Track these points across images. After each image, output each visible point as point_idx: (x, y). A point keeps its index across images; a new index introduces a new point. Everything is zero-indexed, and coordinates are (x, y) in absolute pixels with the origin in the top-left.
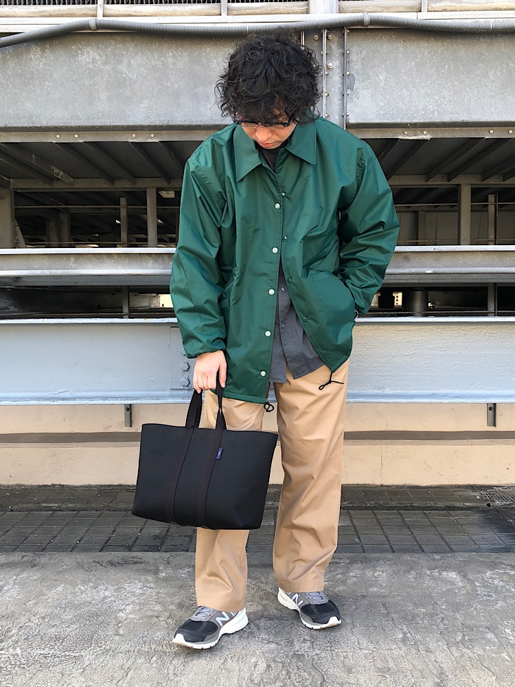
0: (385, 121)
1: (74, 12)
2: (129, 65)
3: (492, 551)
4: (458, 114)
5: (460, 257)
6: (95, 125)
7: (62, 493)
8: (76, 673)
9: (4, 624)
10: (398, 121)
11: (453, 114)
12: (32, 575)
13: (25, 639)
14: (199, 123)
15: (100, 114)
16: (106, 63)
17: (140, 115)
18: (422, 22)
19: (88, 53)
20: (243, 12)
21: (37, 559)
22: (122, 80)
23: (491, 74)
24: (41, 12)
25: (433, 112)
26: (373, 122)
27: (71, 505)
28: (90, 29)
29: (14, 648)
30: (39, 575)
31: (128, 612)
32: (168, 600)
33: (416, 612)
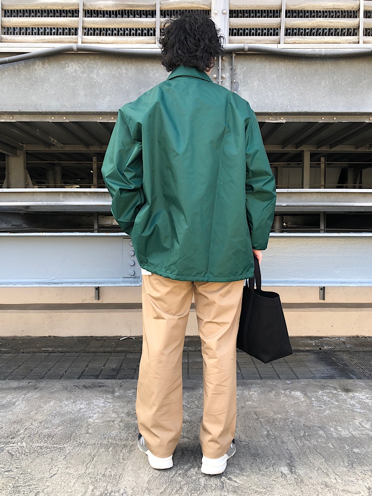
1: (63, 40)
2: (98, 74)
3: (323, 378)
4: (302, 107)
5: (304, 196)
6: (76, 111)
7: (55, 341)
8: (61, 458)
9: (16, 426)
10: (266, 111)
11: (299, 107)
12: (34, 395)
13: (29, 436)
15: (79, 104)
16: (83, 72)
17: (104, 105)
18: (280, 50)
19: (72, 66)
21: (38, 384)
22: (93, 83)
23: (323, 83)
24: (42, 40)
25: (287, 106)
27: (60, 349)
28: (73, 50)
29: (22, 443)
30: (38, 394)
31: (95, 418)
32: (121, 410)
33: (275, 417)
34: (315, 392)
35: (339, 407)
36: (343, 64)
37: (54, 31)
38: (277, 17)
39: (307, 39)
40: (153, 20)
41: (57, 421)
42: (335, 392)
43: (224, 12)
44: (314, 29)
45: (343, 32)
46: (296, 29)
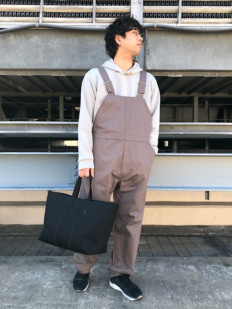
0: (163, 69)
1: (29, 20)
2: (53, 43)
3: (209, 256)
4: (194, 66)
5: (195, 127)
6: (37, 68)
7: (20, 228)
10: (168, 69)
11: (192, 66)
12: (5, 267)
14: (82, 68)
16: (42, 42)
17: (57, 64)
18: (178, 28)
19: (35, 38)
20: (102, 22)
22: (49, 49)
23: (208, 50)
24: (15, 20)
25: (183, 65)
26: (157, 69)
27: (23, 234)
28: (36, 27)
30: (8, 267)
31: (48, 285)
32: (66, 279)
33: (177, 284)
34: (204, 266)
35: (222, 277)
36: (221, 37)
37: (23, 14)
38: (176, 5)
39: (196, 20)
40: (91, 7)
41: (20, 287)
42: (218, 266)
43: (140, 2)
44: (201, 14)
45: (221, 16)
46: (189, 14)
